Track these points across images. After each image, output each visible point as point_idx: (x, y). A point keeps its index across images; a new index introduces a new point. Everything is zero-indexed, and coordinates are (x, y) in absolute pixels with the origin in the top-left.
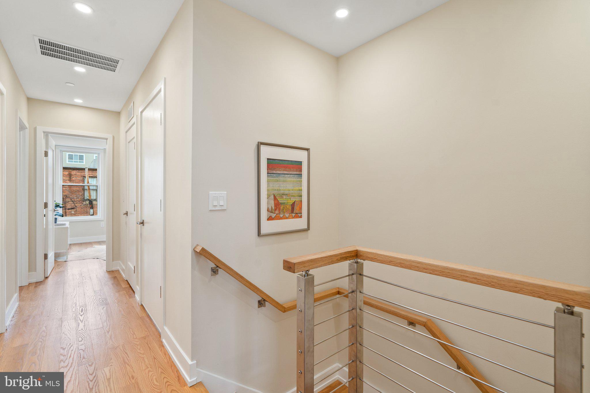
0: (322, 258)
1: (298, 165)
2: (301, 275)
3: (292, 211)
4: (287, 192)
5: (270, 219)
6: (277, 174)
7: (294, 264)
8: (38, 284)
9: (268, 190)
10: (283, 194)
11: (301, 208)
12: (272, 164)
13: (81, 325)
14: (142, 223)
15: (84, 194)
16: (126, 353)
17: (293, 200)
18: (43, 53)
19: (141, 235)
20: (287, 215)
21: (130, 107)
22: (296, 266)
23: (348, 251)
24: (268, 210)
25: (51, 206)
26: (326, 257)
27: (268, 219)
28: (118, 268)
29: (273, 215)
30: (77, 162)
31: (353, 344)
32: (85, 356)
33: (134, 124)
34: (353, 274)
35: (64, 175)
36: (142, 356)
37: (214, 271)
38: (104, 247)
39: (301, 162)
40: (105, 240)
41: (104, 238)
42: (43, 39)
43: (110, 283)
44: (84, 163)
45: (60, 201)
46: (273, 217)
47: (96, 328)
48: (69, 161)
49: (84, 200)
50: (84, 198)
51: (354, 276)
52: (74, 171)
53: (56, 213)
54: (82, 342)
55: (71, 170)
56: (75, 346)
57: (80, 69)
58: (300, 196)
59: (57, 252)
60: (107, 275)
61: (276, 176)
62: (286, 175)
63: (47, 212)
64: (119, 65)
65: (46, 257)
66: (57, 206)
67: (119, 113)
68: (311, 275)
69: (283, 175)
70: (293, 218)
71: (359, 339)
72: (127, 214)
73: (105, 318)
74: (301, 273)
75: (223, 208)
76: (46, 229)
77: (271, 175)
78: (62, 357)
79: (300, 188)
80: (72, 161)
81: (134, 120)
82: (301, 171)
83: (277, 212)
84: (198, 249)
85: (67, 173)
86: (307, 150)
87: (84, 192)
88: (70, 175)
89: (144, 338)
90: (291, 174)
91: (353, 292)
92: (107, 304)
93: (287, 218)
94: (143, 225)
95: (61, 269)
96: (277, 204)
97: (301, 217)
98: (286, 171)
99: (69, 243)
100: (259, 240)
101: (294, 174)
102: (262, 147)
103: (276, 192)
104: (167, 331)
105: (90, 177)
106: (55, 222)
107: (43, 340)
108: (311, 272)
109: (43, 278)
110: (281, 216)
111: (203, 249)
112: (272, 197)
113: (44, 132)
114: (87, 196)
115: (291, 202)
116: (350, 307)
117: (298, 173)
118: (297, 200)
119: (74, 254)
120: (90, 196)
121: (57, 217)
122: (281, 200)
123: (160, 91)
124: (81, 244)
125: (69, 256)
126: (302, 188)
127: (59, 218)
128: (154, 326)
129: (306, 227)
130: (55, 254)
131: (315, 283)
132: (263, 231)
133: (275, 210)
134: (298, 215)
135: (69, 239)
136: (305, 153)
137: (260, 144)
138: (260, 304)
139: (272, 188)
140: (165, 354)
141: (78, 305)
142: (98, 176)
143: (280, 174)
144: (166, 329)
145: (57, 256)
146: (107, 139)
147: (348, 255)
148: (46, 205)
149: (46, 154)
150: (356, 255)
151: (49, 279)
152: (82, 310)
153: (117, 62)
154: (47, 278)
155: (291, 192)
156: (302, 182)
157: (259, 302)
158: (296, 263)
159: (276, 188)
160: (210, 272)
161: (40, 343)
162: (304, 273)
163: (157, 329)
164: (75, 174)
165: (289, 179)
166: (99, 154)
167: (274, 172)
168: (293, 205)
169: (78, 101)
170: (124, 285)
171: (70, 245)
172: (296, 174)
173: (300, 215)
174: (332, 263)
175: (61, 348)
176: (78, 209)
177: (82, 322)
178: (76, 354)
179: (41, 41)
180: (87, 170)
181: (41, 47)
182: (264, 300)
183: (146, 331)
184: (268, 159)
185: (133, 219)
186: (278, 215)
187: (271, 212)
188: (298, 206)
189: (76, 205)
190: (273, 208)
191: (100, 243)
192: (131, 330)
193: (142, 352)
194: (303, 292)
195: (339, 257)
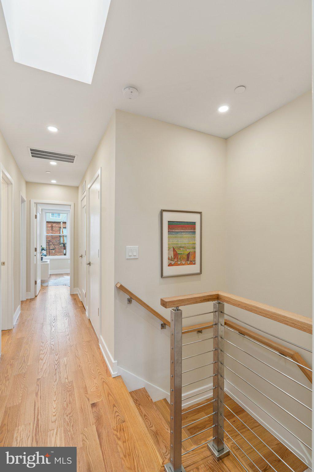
0: (188, 299)
1: (192, 225)
2: (174, 310)
3: (188, 259)
4: (184, 245)
5: (170, 265)
6: (175, 232)
7: (166, 302)
8: (32, 300)
9: (169, 244)
10: (180, 247)
11: (195, 257)
12: (172, 225)
13: (53, 329)
14: (89, 264)
15: (60, 240)
16: (77, 350)
17: (188, 251)
18: (33, 156)
19: (89, 271)
20: (184, 263)
21: (83, 184)
22: (167, 304)
23: (210, 294)
24: (169, 259)
25: (39, 250)
26: (191, 298)
27: (169, 265)
28: (77, 293)
29: (173, 263)
30: (56, 217)
31: (216, 362)
32: (54, 349)
33: (85, 196)
34: (216, 311)
35: (47, 227)
36: (87, 353)
37: (130, 301)
38: (68, 278)
39: (195, 223)
40: (69, 272)
41: (68, 271)
42: (32, 148)
43: (71, 303)
44: (61, 218)
45: (44, 246)
46: (173, 264)
47: (61, 332)
48: (52, 217)
49: (60, 243)
50: (60, 242)
51: (217, 313)
52: (55, 224)
53: (42, 254)
54: (53, 340)
55: (52, 223)
56: (49, 342)
57: (53, 163)
58: (194, 248)
59: (43, 279)
60: (70, 297)
61: (175, 234)
62: (183, 233)
63: (36, 253)
64: (75, 159)
65: (36, 283)
66: (43, 249)
67: (77, 188)
68: (180, 310)
69: (181, 233)
70: (188, 264)
71: (220, 359)
72: (82, 256)
73: (67, 326)
74: (174, 308)
75: (136, 257)
76: (36, 265)
77: (171, 233)
78: (41, 348)
79: (194, 242)
80: (54, 217)
81: (85, 193)
82: (195, 229)
83: (176, 260)
84: (118, 286)
85: (50, 225)
86: (200, 213)
87: (60, 238)
88: (52, 227)
89: (89, 342)
90: (186, 232)
91: (216, 324)
92: (69, 317)
93: (183, 265)
94: (90, 265)
95: (45, 291)
96: (176, 255)
97: (195, 264)
98: (183, 230)
99: (49, 274)
100: (162, 280)
101: (189, 232)
102: (164, 213)
103: (175, 246)
104: (101, 338)
105: (63, 228)
106: (42, 260)
107: (32, 336)
108: (180, 308)
109: (33, 297)
110: (179, 263)
111: (121, 286)
112: (172, 249)
113: (35, 203)
114: (62, 242)
115: (187, 252)
116: (214, 335)
117: (192, 231)
118: (191, 251)
119: (52, 281)
120: (64, 241)
121: (43, 256)
122: (178, 252)
123: (98, 176)
124: (56, 275)
125: (49, 283)
126: (196, 242)
127: (44, 257)
128: (96, 334)
129: (199, 271)
130: (42, 281)
131: (183, 316)
132: (165, 274)
133: (174, 258)
134: (193, 263)
135: (49, 271)
136: (199, 215)
137: (162, 211)
138: (163, 327)
139: (172, 243)
140: (100, 354)
141: (52, 315)
142: (67, 227)
143: (178, 232)
144: (101, 337)
145: (43, 282)
146: (70, 205)
147: (210, 298)
148: (36, 250)
149: (36, 217)
150: (217, 298)
151: (38, 297)
152: (54, 319)
153: (74, 157)
154: (36, 296)
155: (187, 245)
156: (195, 237)
157: (162, 325)
158: (167, 302)
159: (175, 243)
160: (126, 301)
161: (31, 338)
162: (175, 308)
163: (97, 337)
164: (55, 226)
165: (185, 236)
166: (67, 214)
167: (174, 231)
168: (188, 255)
169: (54, 182)
170: (80, 305)
171: (50, 275)
172: (190, 232)
173: (194, 262)
174: (196, 302)
175: (42, 342)
176: (57, 250)
177: (54, 327)
178: (49, 347)
179: (31, 150)
180: (62, 223)
181: (32, 153)
182: (165, 324)
183: (90, 337)
184: (168, 222)
185: (85, 260)
186: (177, 262)
187: (171, 260)
188: (193, 255)
189: (55, 247)
190: (173, 257)
191: (67, 274)
192: (81, 335)
193: (86, 351)
194: (174, 321)
195: (202, 299)
